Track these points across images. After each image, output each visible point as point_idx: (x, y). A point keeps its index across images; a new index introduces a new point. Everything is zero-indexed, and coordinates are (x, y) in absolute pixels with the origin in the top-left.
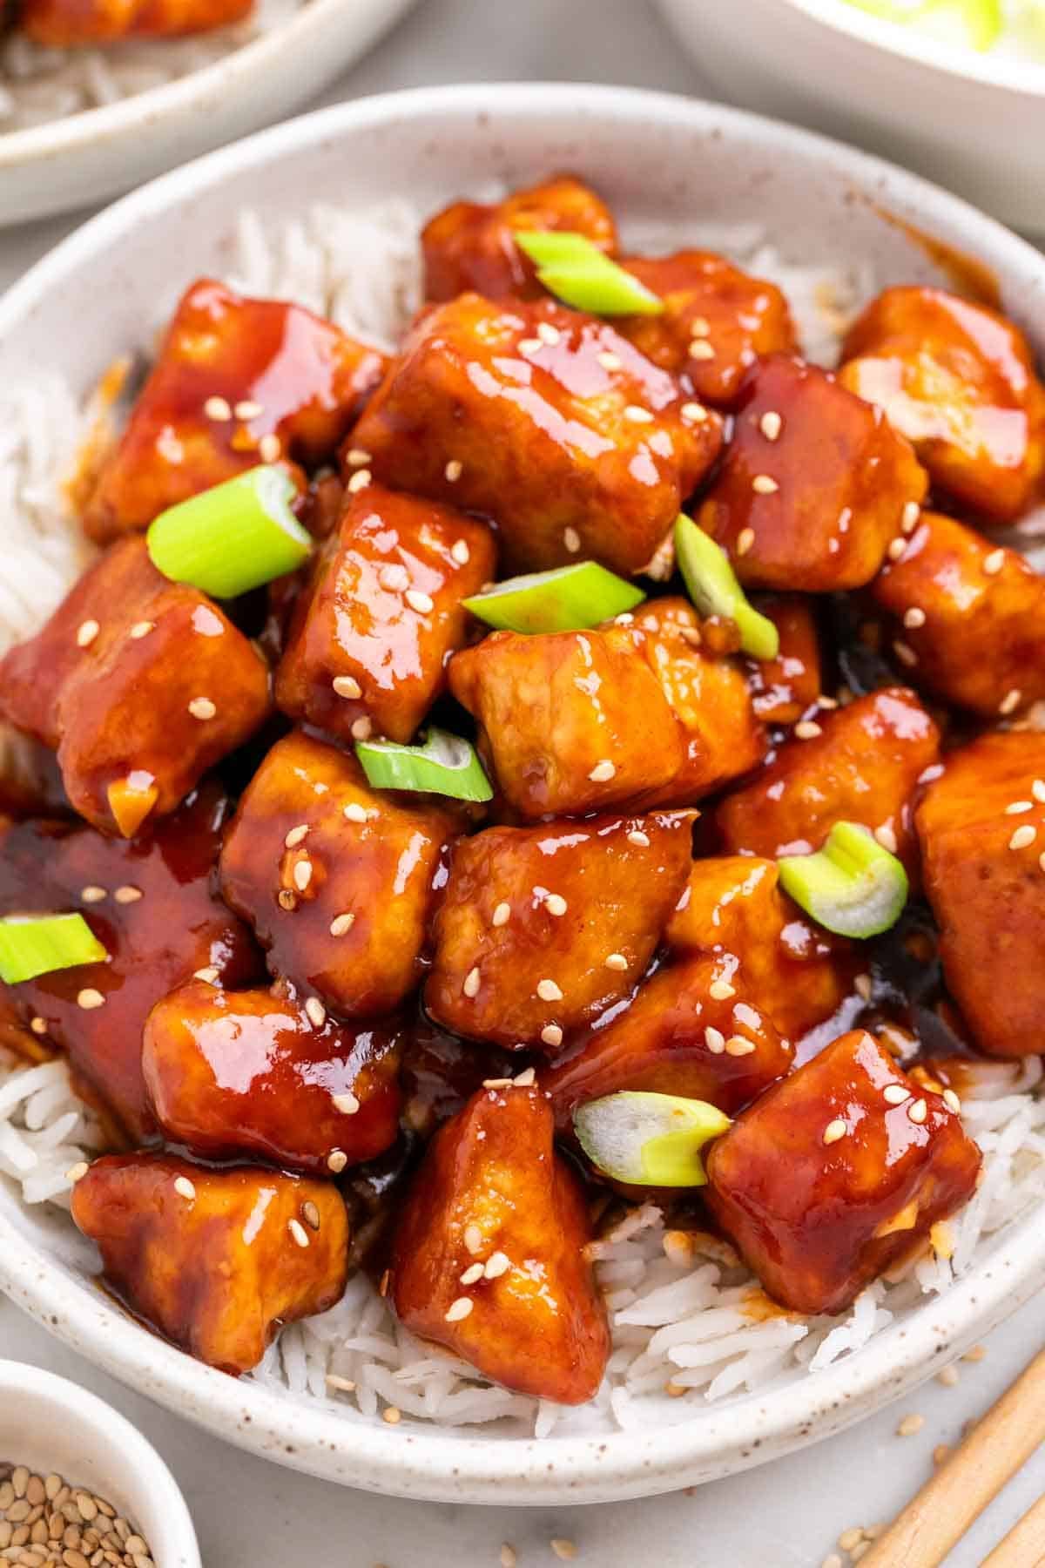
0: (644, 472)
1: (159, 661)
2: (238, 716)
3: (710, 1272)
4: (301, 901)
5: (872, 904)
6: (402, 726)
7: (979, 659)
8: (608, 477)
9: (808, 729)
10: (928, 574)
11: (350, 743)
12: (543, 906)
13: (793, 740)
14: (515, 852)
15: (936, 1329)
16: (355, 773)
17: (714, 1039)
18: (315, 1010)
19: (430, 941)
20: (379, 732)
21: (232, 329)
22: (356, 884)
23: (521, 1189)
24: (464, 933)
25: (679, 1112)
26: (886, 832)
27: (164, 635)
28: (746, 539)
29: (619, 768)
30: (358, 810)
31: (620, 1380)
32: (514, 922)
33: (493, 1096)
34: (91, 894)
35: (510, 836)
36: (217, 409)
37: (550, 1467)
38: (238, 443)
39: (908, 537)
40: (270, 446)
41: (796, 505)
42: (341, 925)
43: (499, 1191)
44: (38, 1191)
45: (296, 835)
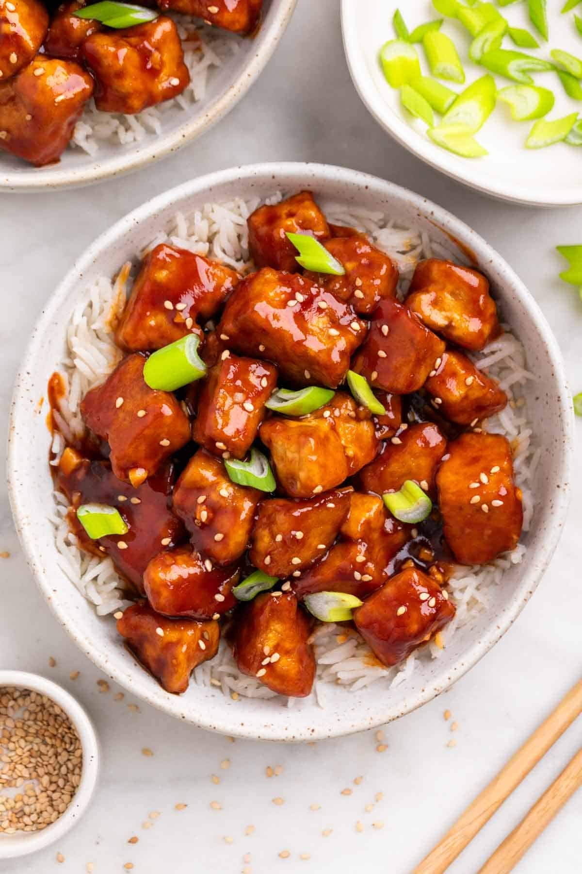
0: (336, 357)
1: (147, 427)
2: (179, 442)
3: (354, 643)
4: (203, 526)
5: (418, 512)
6: (241, 454)
7: (463, 411)
8: (322, 358)
9: (396, 441)
10: (443, 382)
11: (223, 460)
12: (294, 536)
13: (390, 444)
14: (285, 514)
15: (435, 689)
16: (224, 472)
17: (357, 575)
18: (208, 565)
19: (252, 539)
20: (232, 457)
21: (174, 267)
22: (224, 521)
23: (285, 631)
24: (264, 540)
25: (343, 601)
26: (424, 484)
27: (150, 418)
28: (374, 375)
29: (323, 487)
30: (225, 491)
31: (320, 677)
32: (284, 541)
33: (275, 599)
34: (122, 498)
35: (283, 506)
36: (168, 305)
37: (294, 737)
38: (177, 320)
39: (436, 370)
40: (189, 322)
41: (394, 363)
42: (219, 537)
43: (276, 631)
44: (104, 611)
45: (201, 499)
